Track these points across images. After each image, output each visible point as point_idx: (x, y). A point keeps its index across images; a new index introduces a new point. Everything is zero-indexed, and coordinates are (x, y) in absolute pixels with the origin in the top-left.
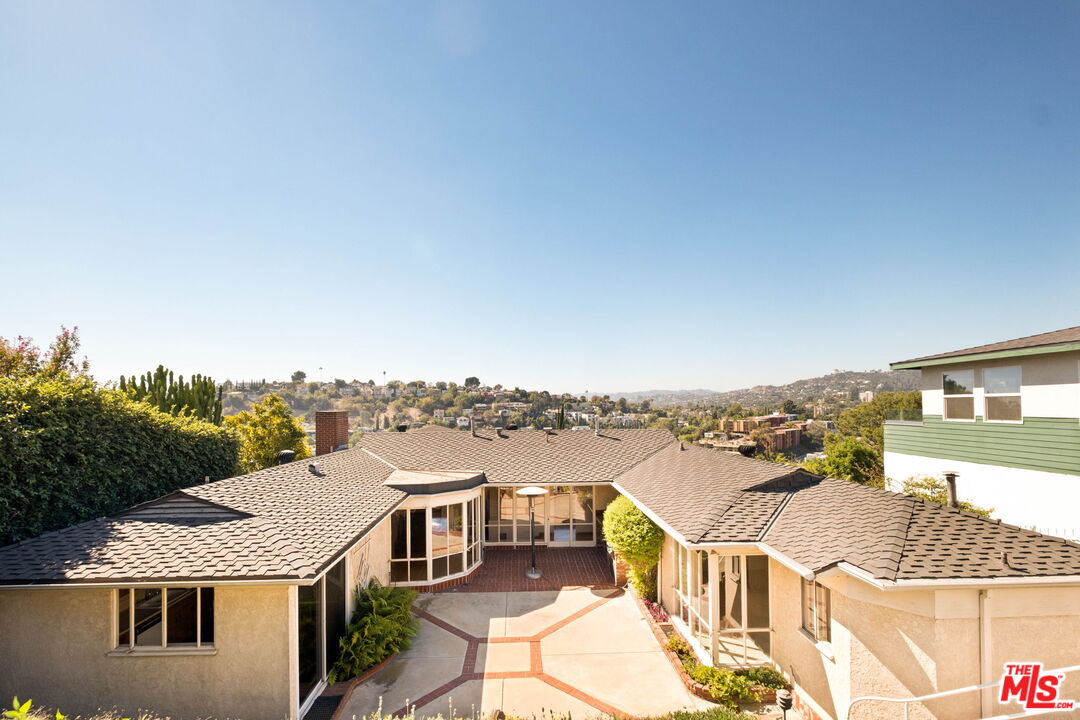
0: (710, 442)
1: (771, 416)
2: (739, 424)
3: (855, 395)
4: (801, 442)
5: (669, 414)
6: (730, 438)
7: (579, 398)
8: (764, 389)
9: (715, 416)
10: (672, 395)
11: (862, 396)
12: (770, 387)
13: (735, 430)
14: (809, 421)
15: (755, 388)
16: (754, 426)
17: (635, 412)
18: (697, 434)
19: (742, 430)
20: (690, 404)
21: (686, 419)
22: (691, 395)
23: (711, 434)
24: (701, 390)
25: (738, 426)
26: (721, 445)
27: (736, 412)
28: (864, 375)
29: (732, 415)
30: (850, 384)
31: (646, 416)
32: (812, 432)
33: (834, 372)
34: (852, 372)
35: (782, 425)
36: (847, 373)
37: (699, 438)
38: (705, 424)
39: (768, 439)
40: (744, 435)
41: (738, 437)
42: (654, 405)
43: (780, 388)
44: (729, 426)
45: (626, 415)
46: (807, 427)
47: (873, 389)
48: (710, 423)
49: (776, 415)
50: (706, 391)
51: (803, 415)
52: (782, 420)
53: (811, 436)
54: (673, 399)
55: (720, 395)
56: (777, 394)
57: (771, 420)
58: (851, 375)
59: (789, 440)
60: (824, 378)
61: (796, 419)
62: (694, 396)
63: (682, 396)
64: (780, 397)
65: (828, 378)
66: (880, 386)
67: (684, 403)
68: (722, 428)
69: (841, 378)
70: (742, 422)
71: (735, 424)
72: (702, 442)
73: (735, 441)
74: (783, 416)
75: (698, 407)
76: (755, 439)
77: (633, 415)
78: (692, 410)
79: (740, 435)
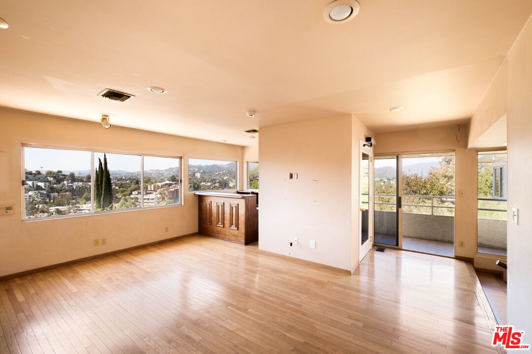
0: (136, 196)
1: (164, 183)
2: (151, 187)
3: (194, 175)
7: (34, 172)
8: (154, 171)
9: (137, 183)
11: (196, 175)
12: (157, 170)
13: (149, 190)
16: (159, 188)
17: (82, 181)
18: (129, 192)
19: (153, 190)
20: (116, 178)
21: (116, 186)
23: (136, 192)
24: (120, 171)
26: (143, 198)
27: (148, 181)
28: (195, 167)
29: (146, 182)
30: (191, 170)
31: (90, 184)
35: (171, 187)
37: (130, 195)
38: (133, 186)
39: (167, 193)
40: (154, 192)
41: (151, 193)
43: (162, 171)
44: (145, 188)
45: (76, 183)
47: (199, 172)
48: (136, 186)
49: (167, 182)
50: (122, 171)
52: (170, 185)
55: (132, 174)
56: (161, 174)
57: (166, 184)
59: (175, 193)
61: (176, 184)
62: (116, 174)
64: (162, 175)
66: (201, 171)
68: (142, 189)
70: (152, 186)
71: (149, 186)
72: (132, 196)
73: (151, 195)
74: (170, 182)
75: (121, 179)
76: (160, 194)
77: (80, 184)
78: (118, 181)
79: (152, 192)
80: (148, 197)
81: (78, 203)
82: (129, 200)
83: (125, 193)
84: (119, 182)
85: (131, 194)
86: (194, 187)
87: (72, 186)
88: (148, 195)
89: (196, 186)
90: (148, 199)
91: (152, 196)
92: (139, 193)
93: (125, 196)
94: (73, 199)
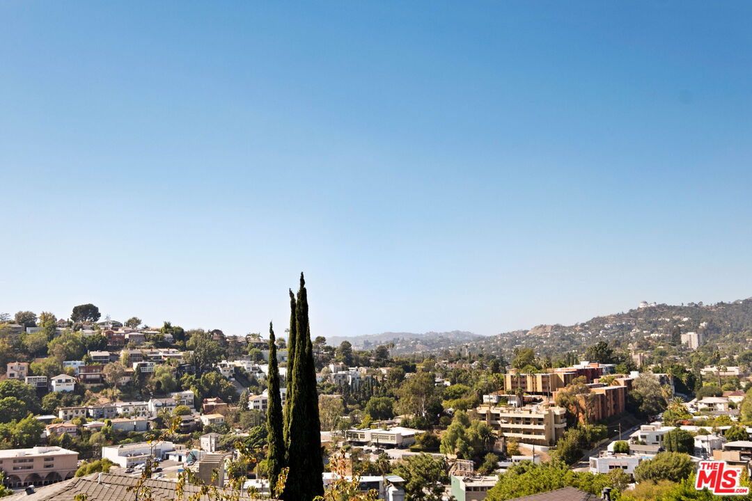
0: (494, 411)
1: (576, 367)
2: (535, 382)
3: (676, 338)
4: (627, 407)
5: (420, 367)
6: (523, 403)
8: (549, 330)
9: (496, 369)
10: (417, 339)
11: (684, 338)
12: (557, 327)
13: (529, 389)
14: (634, 375)
15: (538, 328)
16: (558, 384)
17: (366, 363)
18: (474, 397)
19: (540, 389)
20: (446, 353)
21: (445, 376)
22: (444, 340)
23: (494, 398)
24: (458, 333)
25: (534, 383)
26: (512, 415)
27: (528, 362)
28: (680, 310)
29: (521, 366)
30: (664, 322)
31: (384, 371)
32: (641, 390)
33: (642, 306)
34: (664, 306)
35: (596, 381)
36: (659, 306)
37: (476, 404)
38: (485, 379)
39: (582, 403)
40: (544, 398)
41: (535, 401)
42: (392, 354)
43: (571, 328)
44: (519, 383)
45: (353, 370)
46: (634, 383)
47: (695, 329)
48: (492, 379)
49: (584, 365)
50: (464, 334)
51: (623, 365)
52: (594, 374)
53: (642, 397)
54: (418, 346)
55: (488, 340)
56: (568, 338)
57: (580, 372)
58: (663, 309)
59: (610, 404)
60: (629, 314)
61: (613, 371)
62: (448, 342)
63: (430, 342)
64: (572, 342)
65: (634, 314)
66: (703, 325)
67: (435, 351)
68: (509, 386)
69: (652, 315)
70: (539, 377)
71: (529, 379)
72: (482, 410)
73: (534, 408)
74: (594, 366)
75: (460, 357)
76: (563, 404)
77: (363, 370)
78: (451, 362)
79: (538, 397)
80: (526, 415)
81: (355, 422)
82: (473, 421)
83: (464, 399)
84: (453, 366)
85: (479, 402)
86: (677, 382)
87: (344, 376)
88: (528, 407)
89: (684, 379)
90: (527, 421)
91: (538, 411)
92: (502, 401)
93: (463, 407)
94: (347, 412)
